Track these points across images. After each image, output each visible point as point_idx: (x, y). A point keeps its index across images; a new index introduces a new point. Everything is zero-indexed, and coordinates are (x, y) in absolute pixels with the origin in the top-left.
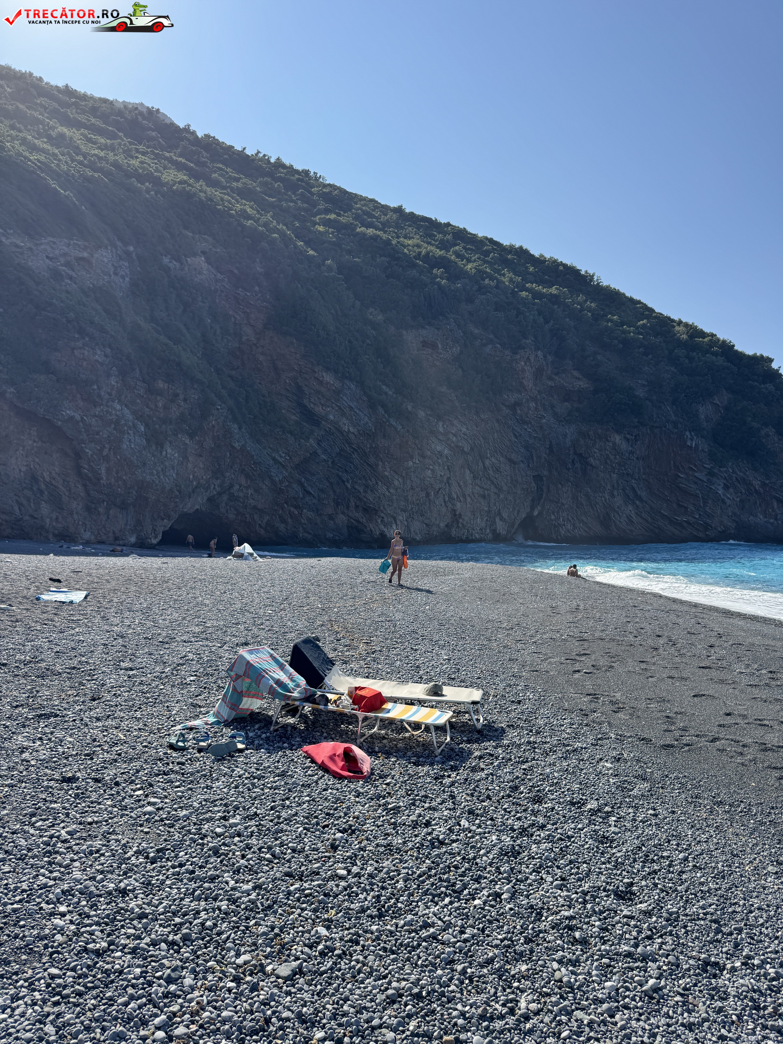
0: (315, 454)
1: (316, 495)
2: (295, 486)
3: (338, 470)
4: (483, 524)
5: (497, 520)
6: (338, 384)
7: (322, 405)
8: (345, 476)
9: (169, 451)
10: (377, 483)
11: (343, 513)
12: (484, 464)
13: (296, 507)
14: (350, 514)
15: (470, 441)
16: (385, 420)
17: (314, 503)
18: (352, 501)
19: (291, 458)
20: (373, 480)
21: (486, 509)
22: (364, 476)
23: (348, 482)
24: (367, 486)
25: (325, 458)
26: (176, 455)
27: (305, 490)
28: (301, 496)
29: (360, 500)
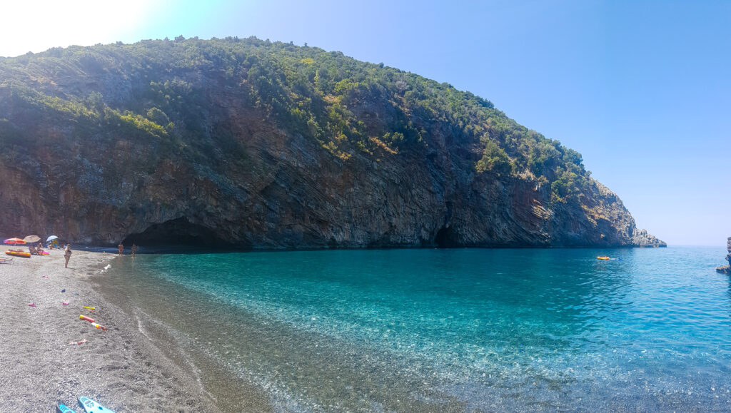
0: (274, 183)
1: (277, 211)
2: (258, 205)
4: (413, 233)
5: (422, 230)
7: (278, 150)
8: (299, 198)
10: (325, 202)
11: (300, 224)
12: (411, 192)
14: (306, 225)
15: (399, 177)
17: (276, 217)
18: (307, 216)
19: (255, 187)
20: (322, 201)
21: (414, 222)
22: (315, 198)
28: (264, 212)
29: (314, 215)
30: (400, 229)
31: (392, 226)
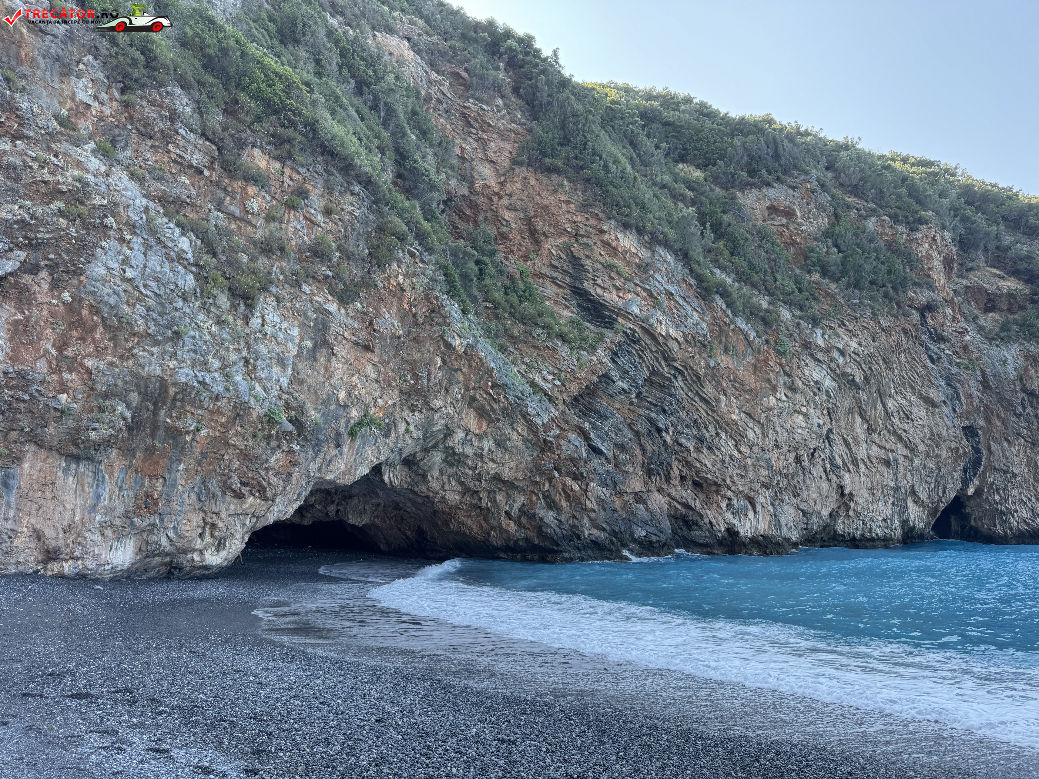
0: (606, 378)
1: (610, 455)
2: (573, 436)
3: (648, 409)
4: (888, 511)
5: (910, 503)
6: (644, 254)
7: (618, 289)
8: (662, 422)
9: (272, 317)
10: (717, 434)
11: (660, 490)
12: (884, 406)
13: (577, 477)
14: (672, 492)
15: (864, 366)
16: (728, 322)
17: (608, 471)
18: (675, 468)
19: (563, 385)
20: (711, 428)
21: (892, 484)
22: (695, 422)
23: (667, 432)
24: (701, 440)
25: (625, 386)
26: (295, 332)
27: (589, 446)
28: (585, 455)
29: (688, 464)
30: (861, 501)
31: (842, 495)
